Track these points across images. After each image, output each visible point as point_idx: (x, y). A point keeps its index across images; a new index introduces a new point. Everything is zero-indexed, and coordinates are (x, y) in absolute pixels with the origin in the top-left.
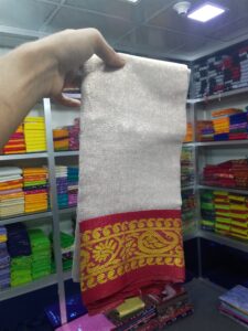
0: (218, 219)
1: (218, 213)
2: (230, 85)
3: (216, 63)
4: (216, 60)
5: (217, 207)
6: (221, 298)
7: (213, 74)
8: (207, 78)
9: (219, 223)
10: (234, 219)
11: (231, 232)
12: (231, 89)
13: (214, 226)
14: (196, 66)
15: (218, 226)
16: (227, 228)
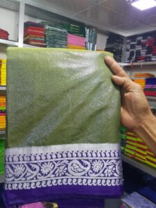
0: (127, 146)
1: (127, 142)
2: (150, 57)
3: (142, 41)
4: (143, 39)
5: (128, 138)
6: (123, 200)
7: (139, 48)
8: (135, 50)
9: (127, 148)
10: (139, 148)
11: (135, 156)
12: (150, 61)
13: (124, 150)
14: (128, 41)
15: (126, 150)
16: (133, 153)
